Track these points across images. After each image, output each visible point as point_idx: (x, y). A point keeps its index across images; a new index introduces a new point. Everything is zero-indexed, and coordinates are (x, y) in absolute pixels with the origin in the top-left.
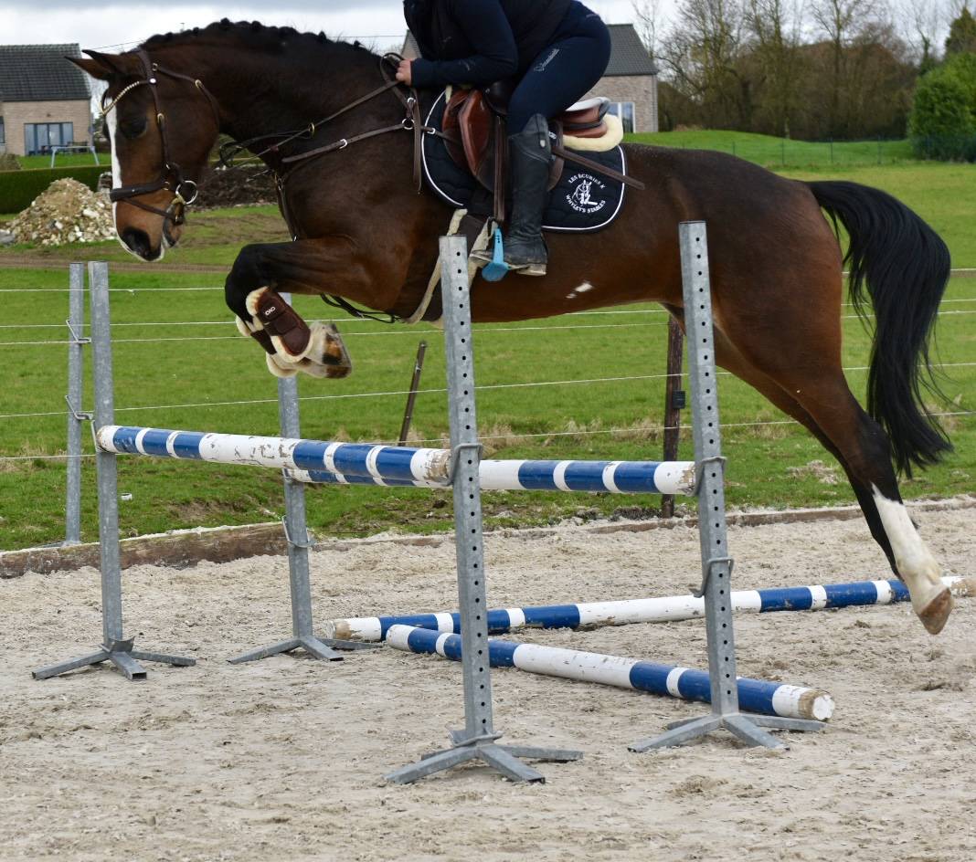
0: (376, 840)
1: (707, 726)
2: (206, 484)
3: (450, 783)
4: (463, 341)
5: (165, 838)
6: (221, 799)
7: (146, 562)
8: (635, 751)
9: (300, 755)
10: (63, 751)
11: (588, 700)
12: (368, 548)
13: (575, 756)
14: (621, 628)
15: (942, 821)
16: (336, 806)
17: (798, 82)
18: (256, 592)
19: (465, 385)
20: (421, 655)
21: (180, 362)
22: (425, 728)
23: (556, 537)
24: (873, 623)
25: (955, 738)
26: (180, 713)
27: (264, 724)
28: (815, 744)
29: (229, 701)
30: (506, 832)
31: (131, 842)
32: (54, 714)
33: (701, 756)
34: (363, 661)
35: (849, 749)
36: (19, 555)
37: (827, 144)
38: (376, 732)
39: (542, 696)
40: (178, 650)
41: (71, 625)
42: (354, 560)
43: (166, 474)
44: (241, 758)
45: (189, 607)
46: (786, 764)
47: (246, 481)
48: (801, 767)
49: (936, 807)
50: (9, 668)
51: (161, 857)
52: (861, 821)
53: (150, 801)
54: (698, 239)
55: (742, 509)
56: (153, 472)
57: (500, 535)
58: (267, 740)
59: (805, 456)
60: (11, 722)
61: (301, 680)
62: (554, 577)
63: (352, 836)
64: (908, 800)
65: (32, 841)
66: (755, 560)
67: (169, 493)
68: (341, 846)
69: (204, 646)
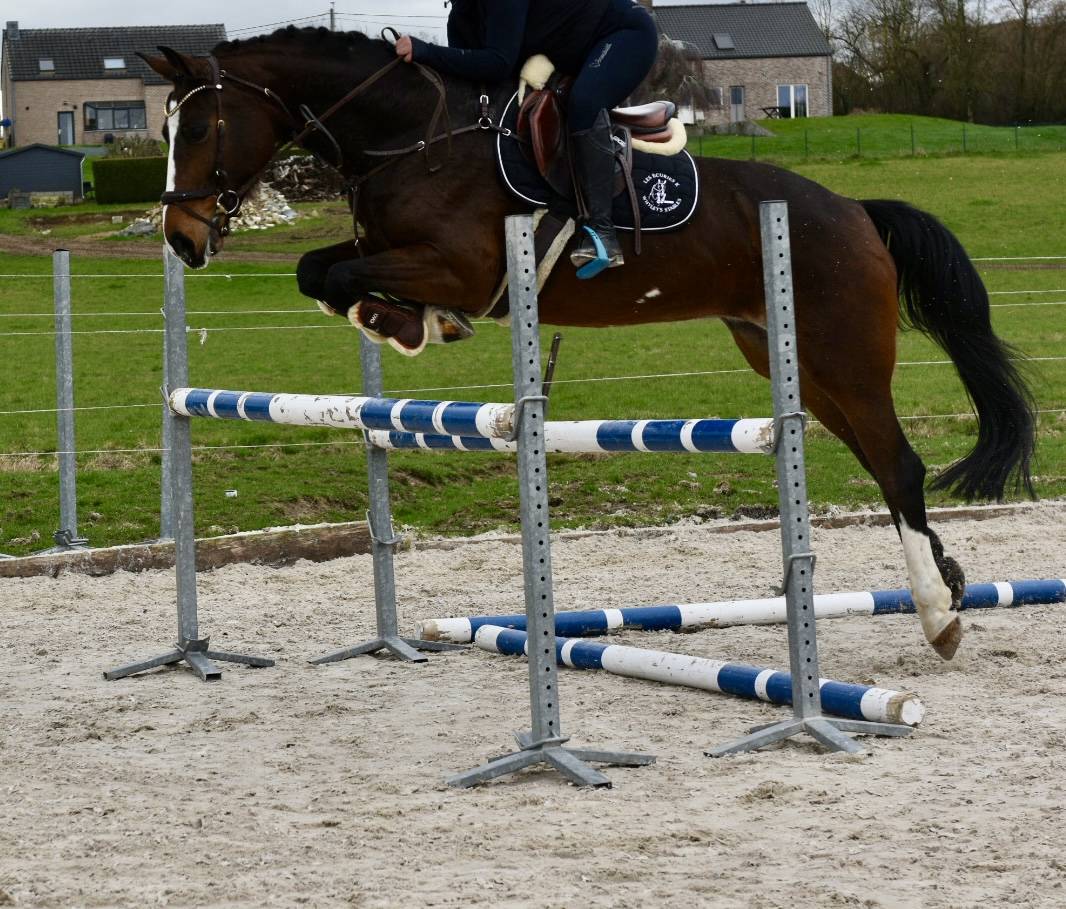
0: (426, 844)
1: (788, 730)
2: (317, 481)
3: (514, 788)
4: (529, 325)
5: (208, 842)
6: (274, 803)
7: (241, 561)
8: (711, 756)
9: (364, 758)
10: (120, 753)
11: (673, 703)
12: (474, 547)
13: (647, 761)
14: (725, 630)
15: (1017, 829)
16: (391, 811)
17: (983, 63)
18: (352, 591)
19: (531, 372)
20: (509, 657)
21: (321, 357)
22: (498, 731)
23: (672, 537)
24: (989, 627)
25: (1049, 745)
26: (246, 714)
27: (332, 726)
28: (900, 749)
29: (302, 703)
30: (561, 837)
31: (172, 845)
32: (119, 715)
33: (780, 761)
34: (447, 662)
35: (936, 755)
36: (109, 552)
37: (1011, 128)
38: (446, 735)
39: (625, 699)
40: (261, 650)
41: (155, 624)
42: (460, 559)
43: (277, 470)
44: (302, 761)
45: (280, 607)
46: (866, 770)
47: (360, 478)
48: (881, 773)
49: (1014, 815)
50: (82, 667)
51: (199, 860)
52: (933, 829)
53: (202, 803)
54: (779, 220)
55: (872, 508)
56: (265, 469)
57: (614, 533)
58: (333, 742)
59: (951, 454)
60: (72, 722)
61: (380, 682)
62: (665, 578)
63: (400, 841)
64: (987, 807)
65: (71, 843)
66: (879, 562)
67: (278, 490)
68: (387, 851)
69: (288, 647)
